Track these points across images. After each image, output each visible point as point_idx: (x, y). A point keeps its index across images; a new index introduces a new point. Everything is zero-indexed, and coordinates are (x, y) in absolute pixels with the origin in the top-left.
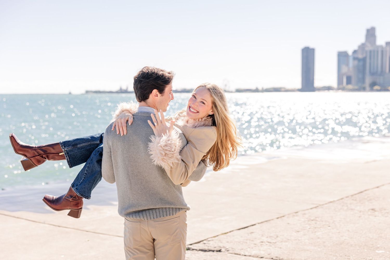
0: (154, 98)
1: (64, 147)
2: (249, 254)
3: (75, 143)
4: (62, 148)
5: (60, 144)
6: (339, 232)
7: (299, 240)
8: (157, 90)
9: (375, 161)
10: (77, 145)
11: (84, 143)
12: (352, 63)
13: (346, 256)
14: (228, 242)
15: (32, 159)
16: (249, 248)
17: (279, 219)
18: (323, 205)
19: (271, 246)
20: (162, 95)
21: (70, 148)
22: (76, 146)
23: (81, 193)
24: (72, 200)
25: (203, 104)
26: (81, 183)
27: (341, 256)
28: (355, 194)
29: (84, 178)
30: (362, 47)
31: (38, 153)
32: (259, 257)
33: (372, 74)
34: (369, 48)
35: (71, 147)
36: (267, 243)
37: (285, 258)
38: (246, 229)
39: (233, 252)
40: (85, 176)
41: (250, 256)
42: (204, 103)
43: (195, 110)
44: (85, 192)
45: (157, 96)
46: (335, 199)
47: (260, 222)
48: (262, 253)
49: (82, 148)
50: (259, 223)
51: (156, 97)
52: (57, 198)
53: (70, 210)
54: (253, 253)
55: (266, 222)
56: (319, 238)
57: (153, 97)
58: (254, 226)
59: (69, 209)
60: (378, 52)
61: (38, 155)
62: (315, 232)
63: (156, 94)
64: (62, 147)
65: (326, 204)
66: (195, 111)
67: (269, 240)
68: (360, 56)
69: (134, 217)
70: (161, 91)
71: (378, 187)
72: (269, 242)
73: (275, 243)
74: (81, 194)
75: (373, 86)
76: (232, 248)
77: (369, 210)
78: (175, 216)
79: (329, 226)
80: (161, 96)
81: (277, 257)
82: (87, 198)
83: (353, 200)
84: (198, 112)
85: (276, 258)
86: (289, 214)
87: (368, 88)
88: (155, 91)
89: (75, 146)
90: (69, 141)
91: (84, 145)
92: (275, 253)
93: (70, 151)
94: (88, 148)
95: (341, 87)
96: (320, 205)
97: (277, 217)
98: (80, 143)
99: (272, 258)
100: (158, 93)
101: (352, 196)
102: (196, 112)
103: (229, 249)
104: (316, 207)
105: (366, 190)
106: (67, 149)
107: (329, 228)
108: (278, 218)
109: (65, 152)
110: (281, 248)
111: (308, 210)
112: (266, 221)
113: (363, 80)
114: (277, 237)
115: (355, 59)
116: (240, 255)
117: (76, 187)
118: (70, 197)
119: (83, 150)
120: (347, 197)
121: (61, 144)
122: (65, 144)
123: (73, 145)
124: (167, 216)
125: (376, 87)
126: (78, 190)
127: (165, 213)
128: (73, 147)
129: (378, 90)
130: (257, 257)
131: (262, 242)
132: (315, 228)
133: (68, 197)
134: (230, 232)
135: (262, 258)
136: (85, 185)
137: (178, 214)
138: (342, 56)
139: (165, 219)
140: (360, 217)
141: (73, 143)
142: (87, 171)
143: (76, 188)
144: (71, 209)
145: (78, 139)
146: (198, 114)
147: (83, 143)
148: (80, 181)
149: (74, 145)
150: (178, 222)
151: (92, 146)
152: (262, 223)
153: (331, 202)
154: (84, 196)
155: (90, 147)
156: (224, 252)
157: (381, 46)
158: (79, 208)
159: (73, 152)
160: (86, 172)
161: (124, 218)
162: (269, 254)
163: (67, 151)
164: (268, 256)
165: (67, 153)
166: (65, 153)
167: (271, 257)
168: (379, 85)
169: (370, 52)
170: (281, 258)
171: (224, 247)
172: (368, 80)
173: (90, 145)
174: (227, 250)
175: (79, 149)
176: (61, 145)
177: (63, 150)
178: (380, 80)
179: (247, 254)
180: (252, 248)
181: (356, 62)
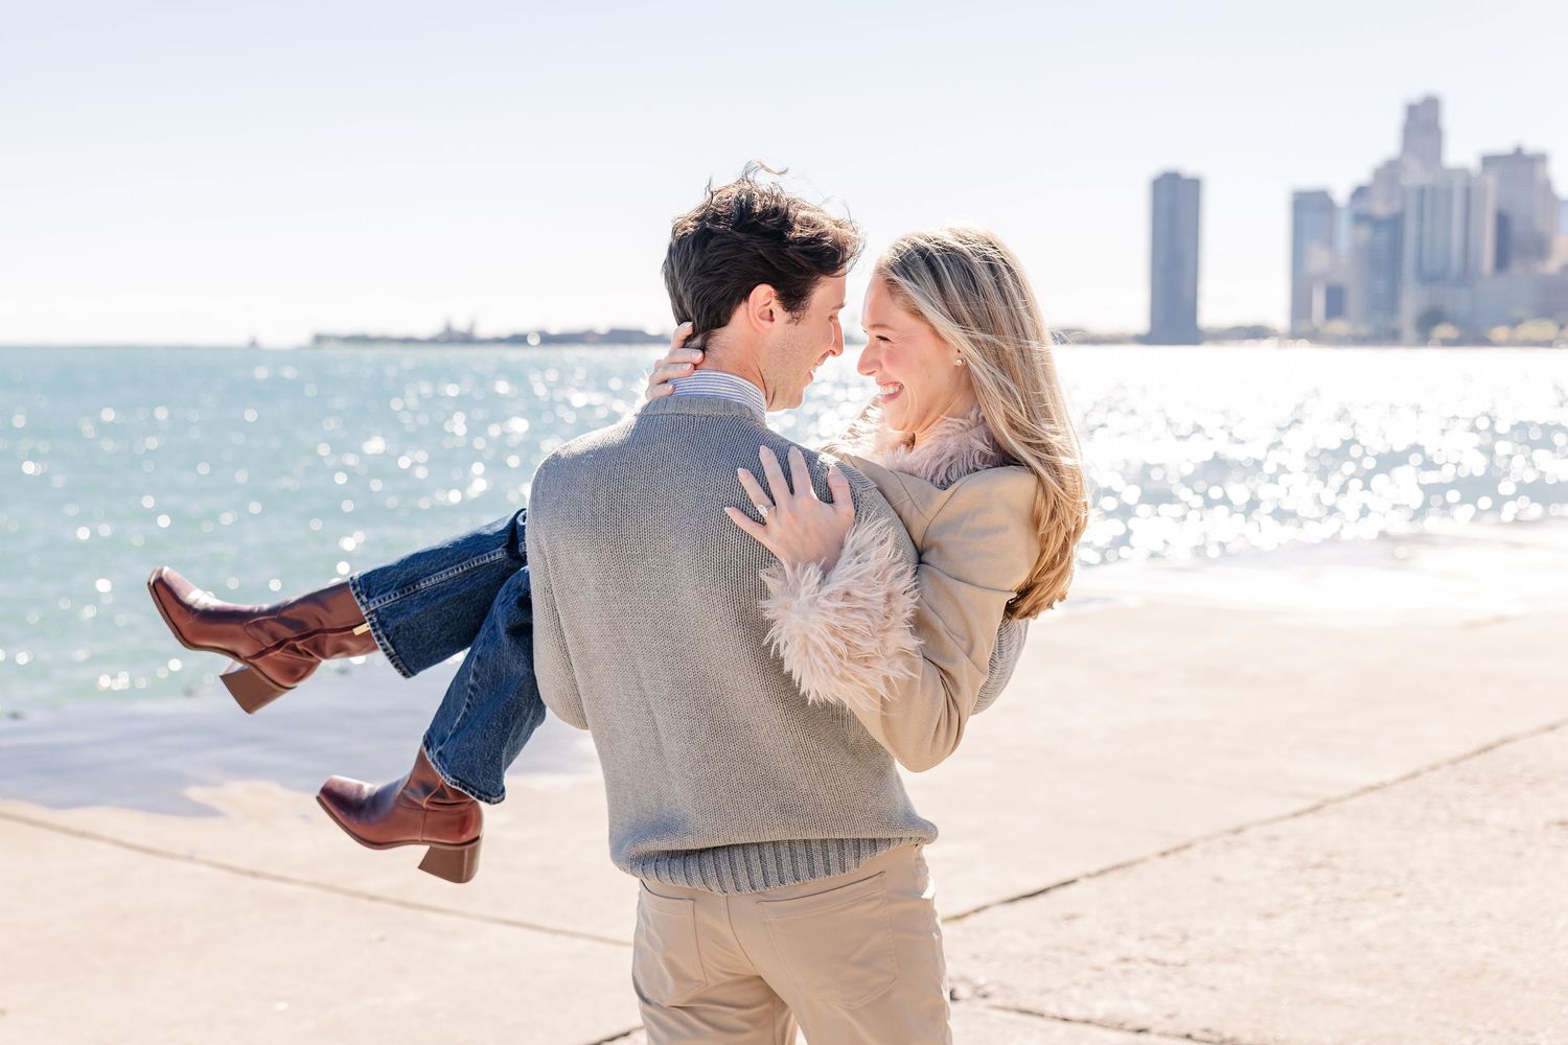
0: (755, 324)
1: (367, 596)
2: (1083, 1014)
3: (408, 574)
4: (359, 604)
5: (351, 588)
6: (1451, 923)
7: (1284, 954)
8: (774, 287)
9: (1501, 619)
10: (415, 580)
11: (445, 568)
12: (1347, 235)
13: (1514, 1030)
14: (976, 957)
15: (257, 662)
16: (1076, 984)
17: (1171, 858)
18: (1340, 800)
19: (1167, 979)
20: (796, 320)
21: (390, 600)
22: (414, 587)
23: (458, 775)
24: (428, 802)
26: (459, 729)
27: (1494, 1032)
28: (1466, 757)
29: (468, 706)
30: (1389, 173)
31: (273, 636)
32: (1128, 1027)
33: (1427, 278)
34: (1415, 176)
35: (395, 595)
36: (1149, 966)
37: (1247, 1038)
38: (1041, 899)
39: (1011, 1003)
40: (470, 697)
41: (1087, 1022)
44: (472, 770)
45: (772, 320)
46: (1389, 777)
47: (1093, 868)
48: (1139, 1012)
49: (438, 592)
50: (1089, 876)
51: (767, 324)
52: (374, 792)
53: (426, 848)
54: (1101, 1008)
55: (1117, 874)
56: (1369, 947)
57: (750, 323)
58: (1072, 889)
59: (424, 842)
60: (1449, 193)
61: (277, 647)
62: (1346, 919)
63: (768, 307)
64: (359, 597)
65: (1352, 796)
67: (1154, 951)
68: (1380, 208)
69: (664, 875)
70: (793, 297)
71: (1552, 728)
72: (1155, 962)
73: (1183, 965)
74: (461, 781)
75: (1427, 326)
76: (1003, 986)
77: (1547, 825)
78: (854, 872)
79: (1399, 895)
80: (789, 322)
81: (1207, 1031)
82: (487, 797)
83: (1462, 780)
85: (1206, 1036)
86: (1208, 838)
87: (1409, 332)
88: (763, 293)
89: (409, 590)
90: (384, 571)
91: (444, 577)
92: (1200, 1012)
93: (393, 611)
94: (464, 590)
95: (1302, 329)
96: (1327, 801)
97: (1162, 848)
98: (427, 572)
99: (1188, 1036)
100: (776, 306)
101: (1454, 762)
103: (989, 989)
104: (1314, 810)
105: (1504, 741)
106: (380, 602)
107: (1400, 901)
108: (1164, 854)
109: (370, 619)
110: (1213, 988)
111: (1282, 818)
112: (1118, 867)
113: (1388, 303)
114: (1185, 937)
115: (1360, 218)
116: (1041, 1015)
117: (440, 748)
118: (421, 793)
119: (441, 600)
120: (1434, 768)
121: (354, 588)
122: (370, 583)
123: (402, 586)
124: (813, 875)
125: (1444, 331)
126: (446, 760)
127: (802, 864)
128: (403, 592)
129: (1447, 343)
130: (1120, 1027)
131: (1126, 960)
132: (1340, 900)
133: (413, 791)
134: (977, 911)
135: (1140, 1031)
136: (470, 741)
137: (871, 863)
138: (1310, 209)
139: (804, 890)
140: (1518, 855)
141: (403, 576)
142: (476, 675)
143: (440, 753)
144: (434, 846)
145: (417, 557)
147: (440, 570)
148: (455, 719)
149: (406, 585)
150: (876, 898)
151: (481, 577)
152: (1102, 872)
153: (1371, 789)
154: (474, 788)
155: (471, 582)
156: (968, 1000)
157: (1464, 172)
158: (465, 838)
159: (403, 614)
160: (472, 680)
161: (638, 880)
162: (1170, 1016)
163: (378, 616)
164: (1170, 1026)
165: (381, 623)
166: (372, 625)
167: (1186, 1031)
168: (1454, 321)
169: (1421, 192)
170: (1228, 1035)
171: (964, 980)
172: (1412, 302)
173: (471, 574)
174: (981, 992)
175: (426, 597)
176: (354, 593)
177: (363, 609)
178: (1458, 301)
179: (1071, 1012)
180: (1089, 986)
181: (1364, 233)
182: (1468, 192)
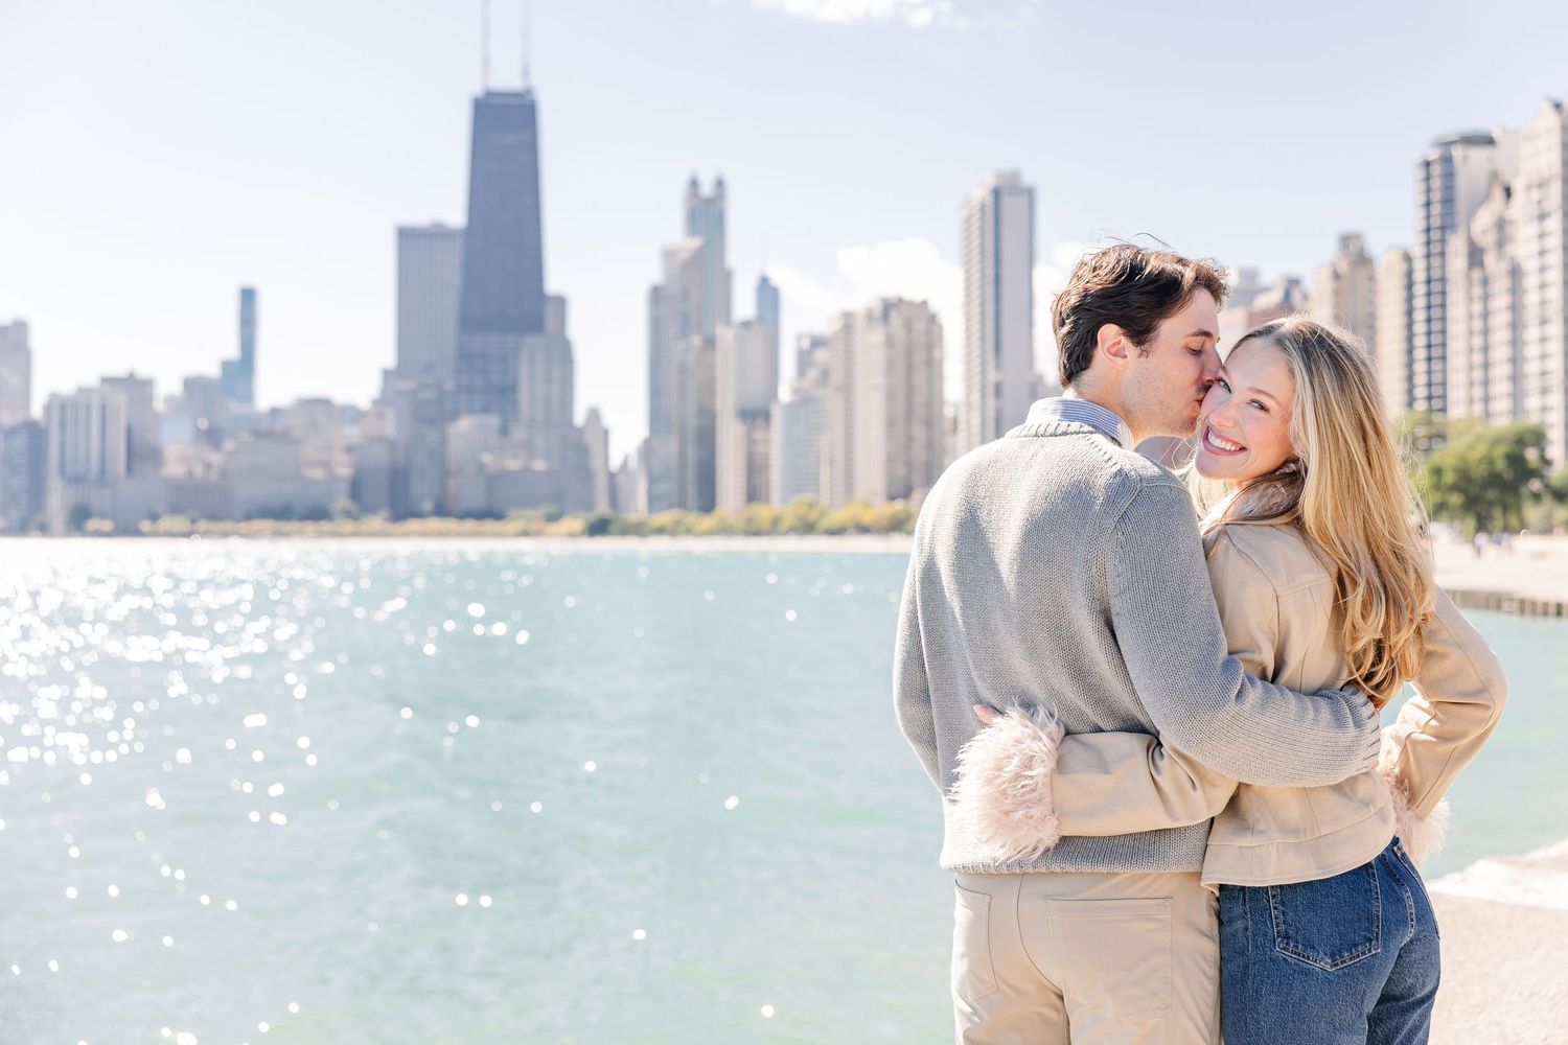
20: (1144, 353)
25: (1261, 414)
42: (1262, 408)
43: (1228, 440)
45: (1124, 357)
66: (1228, 446)
80: (1140, 356)
84: (1243, 449)
87: (59, 526)
102: (1233, 448)
146: (1243, 455)
169: (64, 406)
182: (103, 408)
